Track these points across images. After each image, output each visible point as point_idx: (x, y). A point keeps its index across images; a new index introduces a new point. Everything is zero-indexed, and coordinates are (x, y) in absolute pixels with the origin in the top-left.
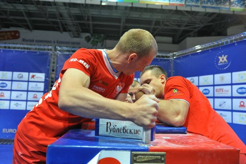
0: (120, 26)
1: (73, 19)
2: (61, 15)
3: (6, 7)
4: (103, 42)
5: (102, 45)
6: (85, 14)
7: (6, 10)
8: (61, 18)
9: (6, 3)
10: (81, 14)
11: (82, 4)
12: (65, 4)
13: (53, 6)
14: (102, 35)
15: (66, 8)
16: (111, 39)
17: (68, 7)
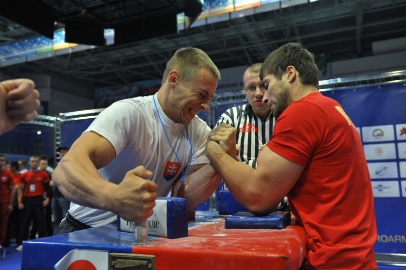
0: (355, 30)
1: (266, 39)
2: (245, 38)
3: (165, 46)
4: (325, 66)
5: (324, 73)
6: (286, 26)
7: (167, 50)
8: (246, 43)
9: (165, 40)
10: (277, 29)
11: (277, 11)
12: (248, 18)
13: (231, 27)
14: (322, 55)
15: (251, 25)
16: (340, 60)
17: (254, 22)
